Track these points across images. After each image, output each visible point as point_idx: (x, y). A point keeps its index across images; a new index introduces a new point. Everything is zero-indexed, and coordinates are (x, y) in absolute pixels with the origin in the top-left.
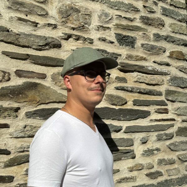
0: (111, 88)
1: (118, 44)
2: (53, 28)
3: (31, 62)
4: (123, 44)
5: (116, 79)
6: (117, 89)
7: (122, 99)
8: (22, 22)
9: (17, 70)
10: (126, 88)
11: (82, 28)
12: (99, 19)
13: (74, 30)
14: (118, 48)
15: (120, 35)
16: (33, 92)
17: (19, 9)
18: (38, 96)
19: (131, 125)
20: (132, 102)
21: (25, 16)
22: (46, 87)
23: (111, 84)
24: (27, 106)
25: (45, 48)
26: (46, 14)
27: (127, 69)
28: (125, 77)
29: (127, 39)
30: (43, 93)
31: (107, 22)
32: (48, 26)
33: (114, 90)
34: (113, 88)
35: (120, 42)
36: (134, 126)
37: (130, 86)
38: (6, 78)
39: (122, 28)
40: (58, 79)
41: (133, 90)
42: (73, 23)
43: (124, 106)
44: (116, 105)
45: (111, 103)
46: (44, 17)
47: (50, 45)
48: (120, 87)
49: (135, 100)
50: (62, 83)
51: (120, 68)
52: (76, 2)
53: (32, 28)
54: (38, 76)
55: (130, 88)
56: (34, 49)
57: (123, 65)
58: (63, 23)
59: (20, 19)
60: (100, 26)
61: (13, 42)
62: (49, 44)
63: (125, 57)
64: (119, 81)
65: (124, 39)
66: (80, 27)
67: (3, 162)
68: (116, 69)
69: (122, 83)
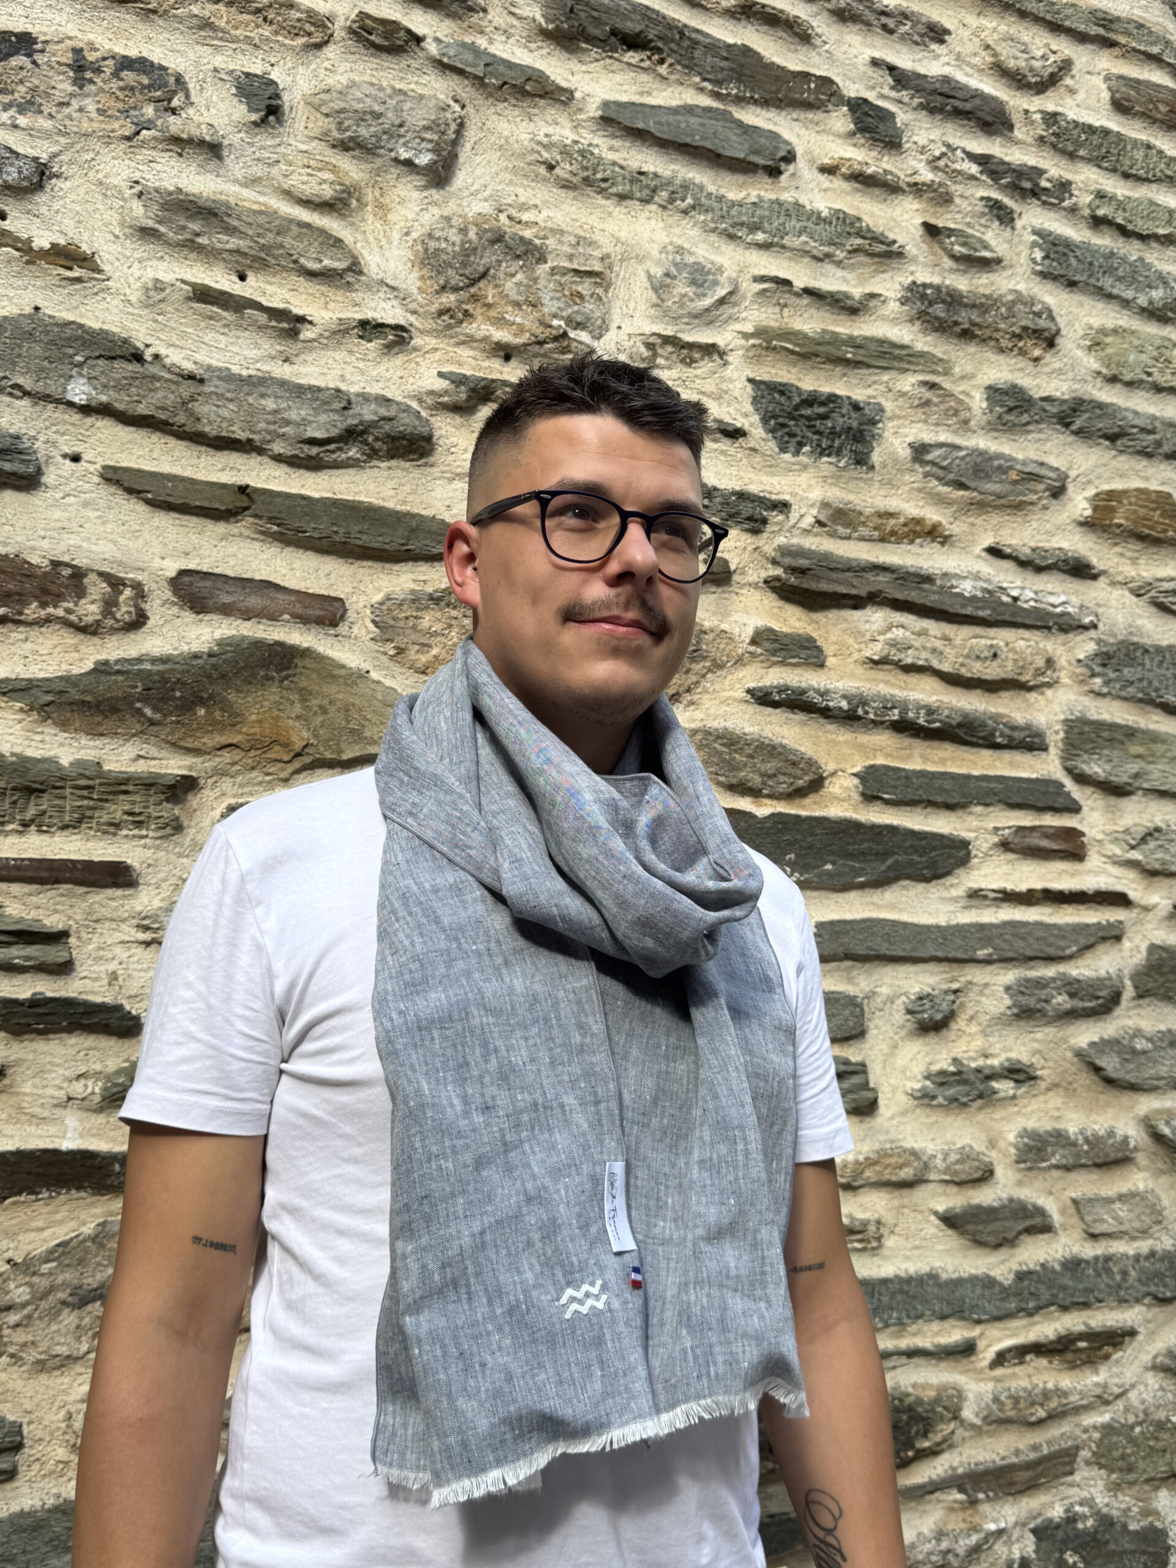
0: (727, 694)
1: (772, 446)
2: (389, 347)
3: (263, 533)
4: (800, 445)
5: (754, 642)
6: (763, 698)
7: (791, 757)
8: (215, 309)
9: (183, 573)
10: (817, 699)
11: (552, 351)
12: (654, 299)
13: (507, 358)
14: (771, 467)
15: (782, 393)
16: (272, 694)
17: (200, 240)
18: (298, 717)
19: (848, 916)
20: (856, 781)
21: (235, 279)
22: (343, 672)
23: (723, 672)
24: (238, 773)
25: (344, 456)
26: (349, 269)
27: (824, 586)
28: (815, 635)
29: (824, 417)
30: (325, 702)
31: (705, 317)
32: (361, 337)
33: (744, 706)
34: (741, 694)
35: (779, 434)
36: (869, 920)
37: (840, 685)
38: (124, 611)
39: (792, 352)
40: (414, 627)
41: (860, 712)
42: (500, 322)
43: (807, 801)
44: (755, 793)
45: (721, 779)
46: (337, 287)
47: (370, 439)
48: (781, 689)
49: (872, 767)
50: (434, 652)
51: (777, 579)
52: (524, 207)
53: (269, 345)
54: (298, 609)
55: (844, 697)
56: (278, 459)
57: (803, 562)
58: (445, 317)
59: (203, 295)
60: (659, 335)
61: (162, 416)
62: (363, 432)
63: (809, 520)
64: (774, 652)
65: (808, 412)
66: (541, 343)
67: (97, 1075)
68: (756, 586)
69: (791, 664)
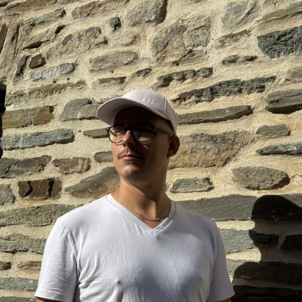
0: (249, 154)
1: (268, 57)
2: (144, 76)
4: (279, 53)
5: (258, 133)
6: (262, 153)
8: (105, 84)
11: (189, 57)
12: (223, 25)
13: (178, 65)
15: (271, 37)
16: (114, 181)
21: (111, 73)
23: (247, 147)
26: (134, 59)
28: (287, 124)
32: (138, 76)
33: (256, 157)
34: (254, 153)
35: (270, 53)
37: (295, 141)
38: (85, 167)
42: (174, 55)
43: (283, 189)
53: (117, 87)
55: (296, 145)
57: (277, 98)
58: (159, 61)
59: (102, 81)
60: (223, 37)
64: (266, 134)
65: (283, 39)
66: (185, 56)
68: (262, 111)
69: (273, 138)
